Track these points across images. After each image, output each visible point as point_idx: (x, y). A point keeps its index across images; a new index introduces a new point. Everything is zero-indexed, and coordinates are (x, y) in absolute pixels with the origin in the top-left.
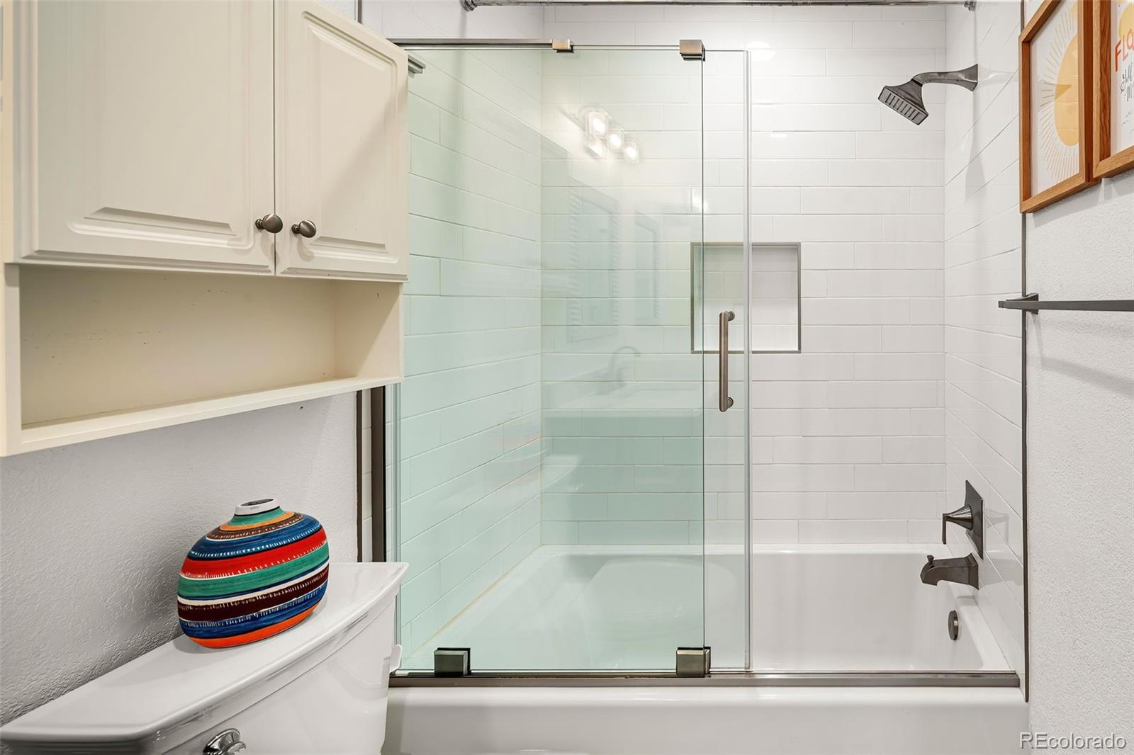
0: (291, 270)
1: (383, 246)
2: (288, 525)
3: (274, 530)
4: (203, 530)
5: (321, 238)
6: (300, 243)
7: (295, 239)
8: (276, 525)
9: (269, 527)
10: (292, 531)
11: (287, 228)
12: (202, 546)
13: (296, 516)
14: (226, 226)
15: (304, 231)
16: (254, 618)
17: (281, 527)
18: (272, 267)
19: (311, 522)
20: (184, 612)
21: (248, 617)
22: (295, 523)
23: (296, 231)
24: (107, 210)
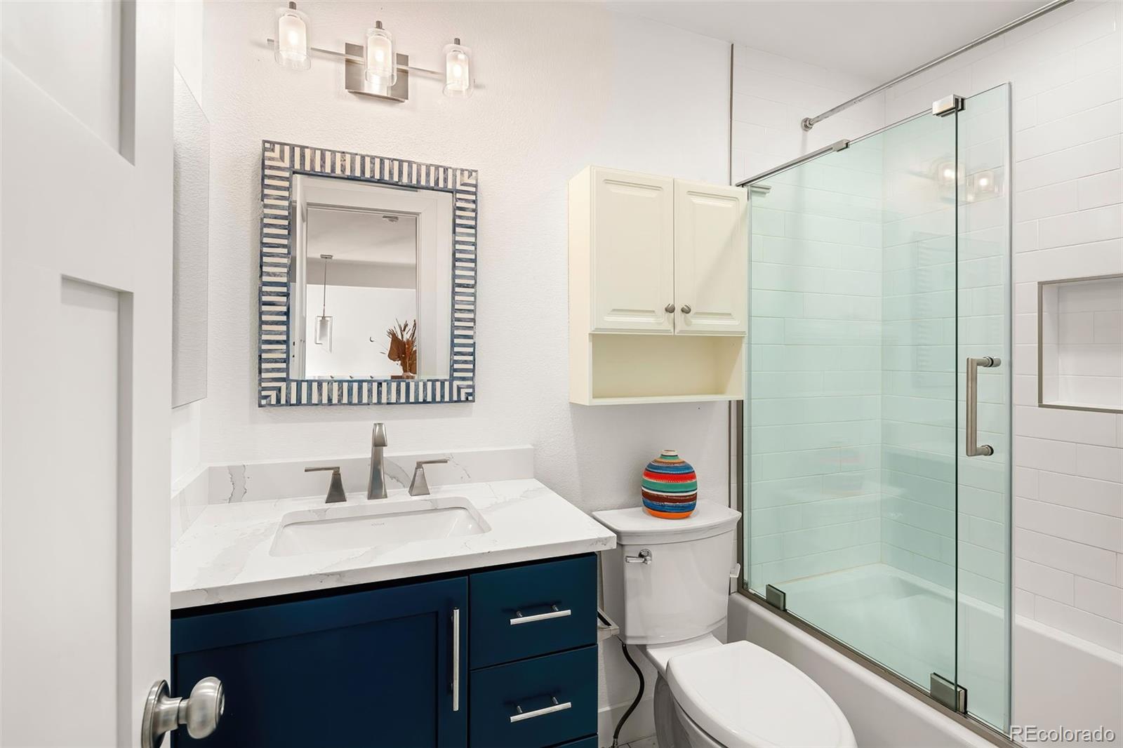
0: (681, 331)
1: (730, 314)
2: (678, 465)
3: (672, 465)
4: (651, 460)
5: (696, 313)
6: (685, 316)
7: (683, 315)
8: (674, 463)
9: (671, 463)
10: (677, 468)
11: (678, 310)
12: (650, 466)
13: (684, 462)
14: (654, 311)
15: (686, 311)
16: (662, 505)
17: (676, 465)
18: (672, 330)
19: (689, 467)
20: (645, 495)
21: (660, 504)
22: (681, 465)
23: (683, 310)
24: (614, 310)
